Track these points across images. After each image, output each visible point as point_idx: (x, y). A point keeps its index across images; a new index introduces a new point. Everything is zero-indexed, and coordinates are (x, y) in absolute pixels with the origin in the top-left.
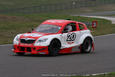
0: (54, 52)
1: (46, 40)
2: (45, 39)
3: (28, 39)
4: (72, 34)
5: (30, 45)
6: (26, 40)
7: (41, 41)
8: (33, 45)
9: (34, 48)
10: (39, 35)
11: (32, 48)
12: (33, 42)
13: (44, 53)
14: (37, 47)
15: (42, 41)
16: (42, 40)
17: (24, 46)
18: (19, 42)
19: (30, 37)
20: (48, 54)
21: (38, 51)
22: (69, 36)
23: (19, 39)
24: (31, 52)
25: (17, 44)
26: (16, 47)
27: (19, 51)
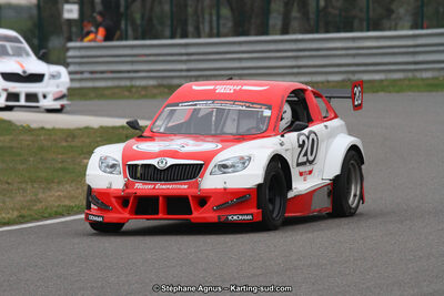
0: (271, 207)
1: (245, 161)
2: (242, 158)
3: (171, 161)
4: (308, 138)
5: (180, 187)
6: (161, 166)
7: (225, 166)
8: (197, 185)
9: (203, 200)
10: (208, 146)
11: (194, 197)
12: (191, 172)
13: (245, 217)
14: (216, 192)
15: (233, 166)
16: (229, 163)
17: (154, 193)
18: (125, 176)
19: (174, 154)
21: (221, 207)
22: (301, 146)
23: (124, 165)
24: (191, 213)
25: (114, 187)
26: (113, 200)
27: (130, 213)
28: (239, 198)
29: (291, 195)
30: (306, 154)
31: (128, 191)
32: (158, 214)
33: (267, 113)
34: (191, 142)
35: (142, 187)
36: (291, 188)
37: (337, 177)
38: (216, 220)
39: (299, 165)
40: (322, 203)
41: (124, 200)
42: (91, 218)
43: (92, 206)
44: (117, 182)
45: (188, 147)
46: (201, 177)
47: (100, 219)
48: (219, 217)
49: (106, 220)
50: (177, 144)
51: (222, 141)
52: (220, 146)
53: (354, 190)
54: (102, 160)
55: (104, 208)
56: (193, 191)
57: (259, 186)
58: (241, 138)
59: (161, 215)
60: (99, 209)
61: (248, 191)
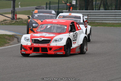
1: (61, 39)
2: (60, 38)
3: (43, 39)
4: (75, 34)
5: (45, 45)
6: (40, 40)
7: (56, 40)
8: (49, 45)
9: (51, 49)
10: (52, 35)
11: (48, 48)
12: (48, 41)
13: (61, 53)
14: (54, 47)
16: (57, 39)
17: (38, 46)
18: (31, 42)
19: (44, 37)
20: (65, 54)
21: (55, 51)
22: (74, 36)
23: (31, 39)
24: (48, 52)
25: (28, 45)
26: (28, 48)
27: (32, 51)
28: (60, 48)
29: (72, 48)
30: (75, 38)
31: (32, 46)
32: (39, 52)
33: (66, 27)
34: (47, 34)
35: (35, 45)
36: (72, 46)
37: (82, 44)
38: (54, 54)
39: (73, 41)
40: (78, 50)
41: (31, 48)
42: (22, 52)
43: (22, 49)
44: (29, 44)
45: (47, 35)
46: (51, 43)
47: (25, 53)
48: (55, 53)
49: (26, 53)
50: (44, 34)
51: (55, 34)
52: (55, 35)
53: (85, 47)
54: (25, 38)
55: (25, 50)
56: (48, 46)
57: (65, 45)
58: (60, 33)
59: (40, 52)
60: (24, 50)
61: (62, 47)
